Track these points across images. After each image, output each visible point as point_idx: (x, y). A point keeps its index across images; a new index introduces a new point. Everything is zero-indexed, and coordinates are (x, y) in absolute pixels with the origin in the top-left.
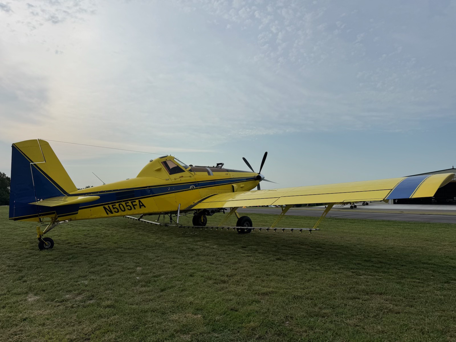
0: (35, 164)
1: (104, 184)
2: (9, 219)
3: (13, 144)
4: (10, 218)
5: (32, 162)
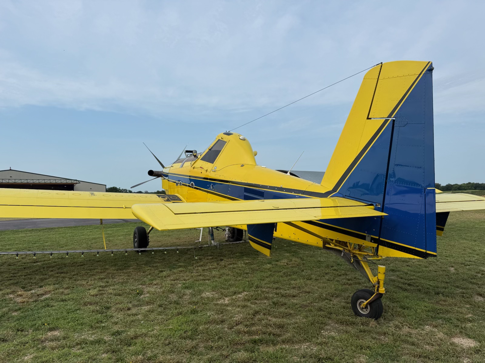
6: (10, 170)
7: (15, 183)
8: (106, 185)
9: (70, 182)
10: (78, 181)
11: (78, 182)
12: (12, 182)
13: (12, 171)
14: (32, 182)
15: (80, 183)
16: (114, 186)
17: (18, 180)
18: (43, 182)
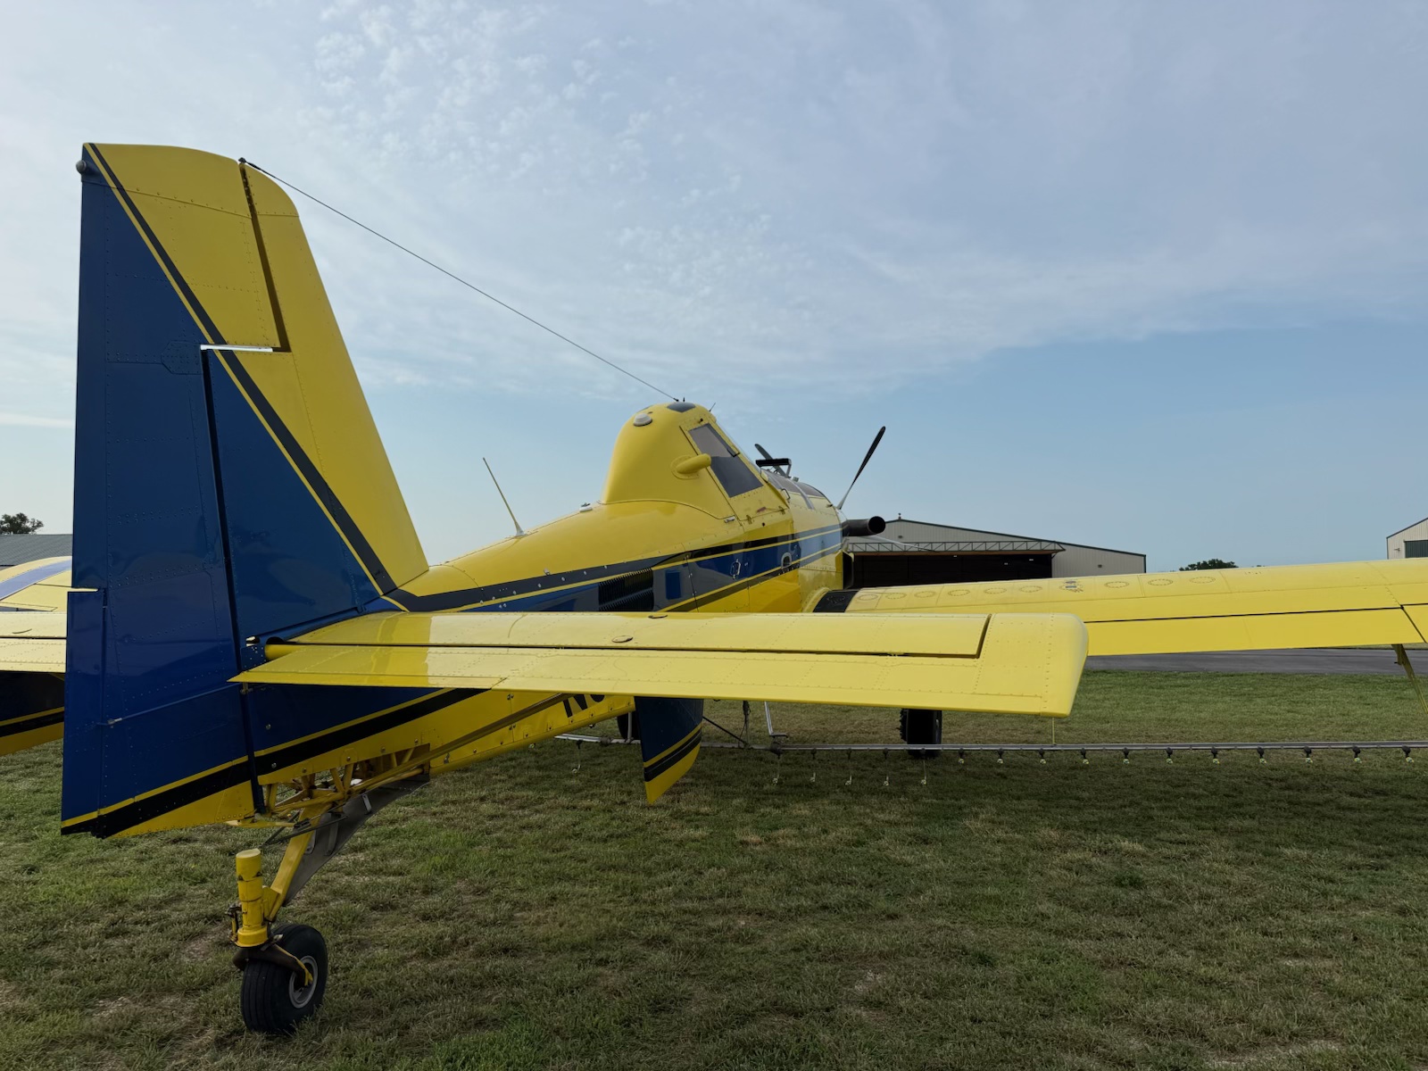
0: (230, 356)
1: (520, 534)
2: (66, 831)
3: (92, 145)
4: (69, 823)
5: (219, 340)
6: (900, 520)
7: (905, 551)
8: (1145, 556)
9: (1037, 547)
10: (1059, 543)
11: (1058, 547)
12: (886, 550)
13: (905, 523)
14: (955, 548)
15: (1064, 550)
16: (1215, 558)
17: (938, 545)
18: (982, 548)
